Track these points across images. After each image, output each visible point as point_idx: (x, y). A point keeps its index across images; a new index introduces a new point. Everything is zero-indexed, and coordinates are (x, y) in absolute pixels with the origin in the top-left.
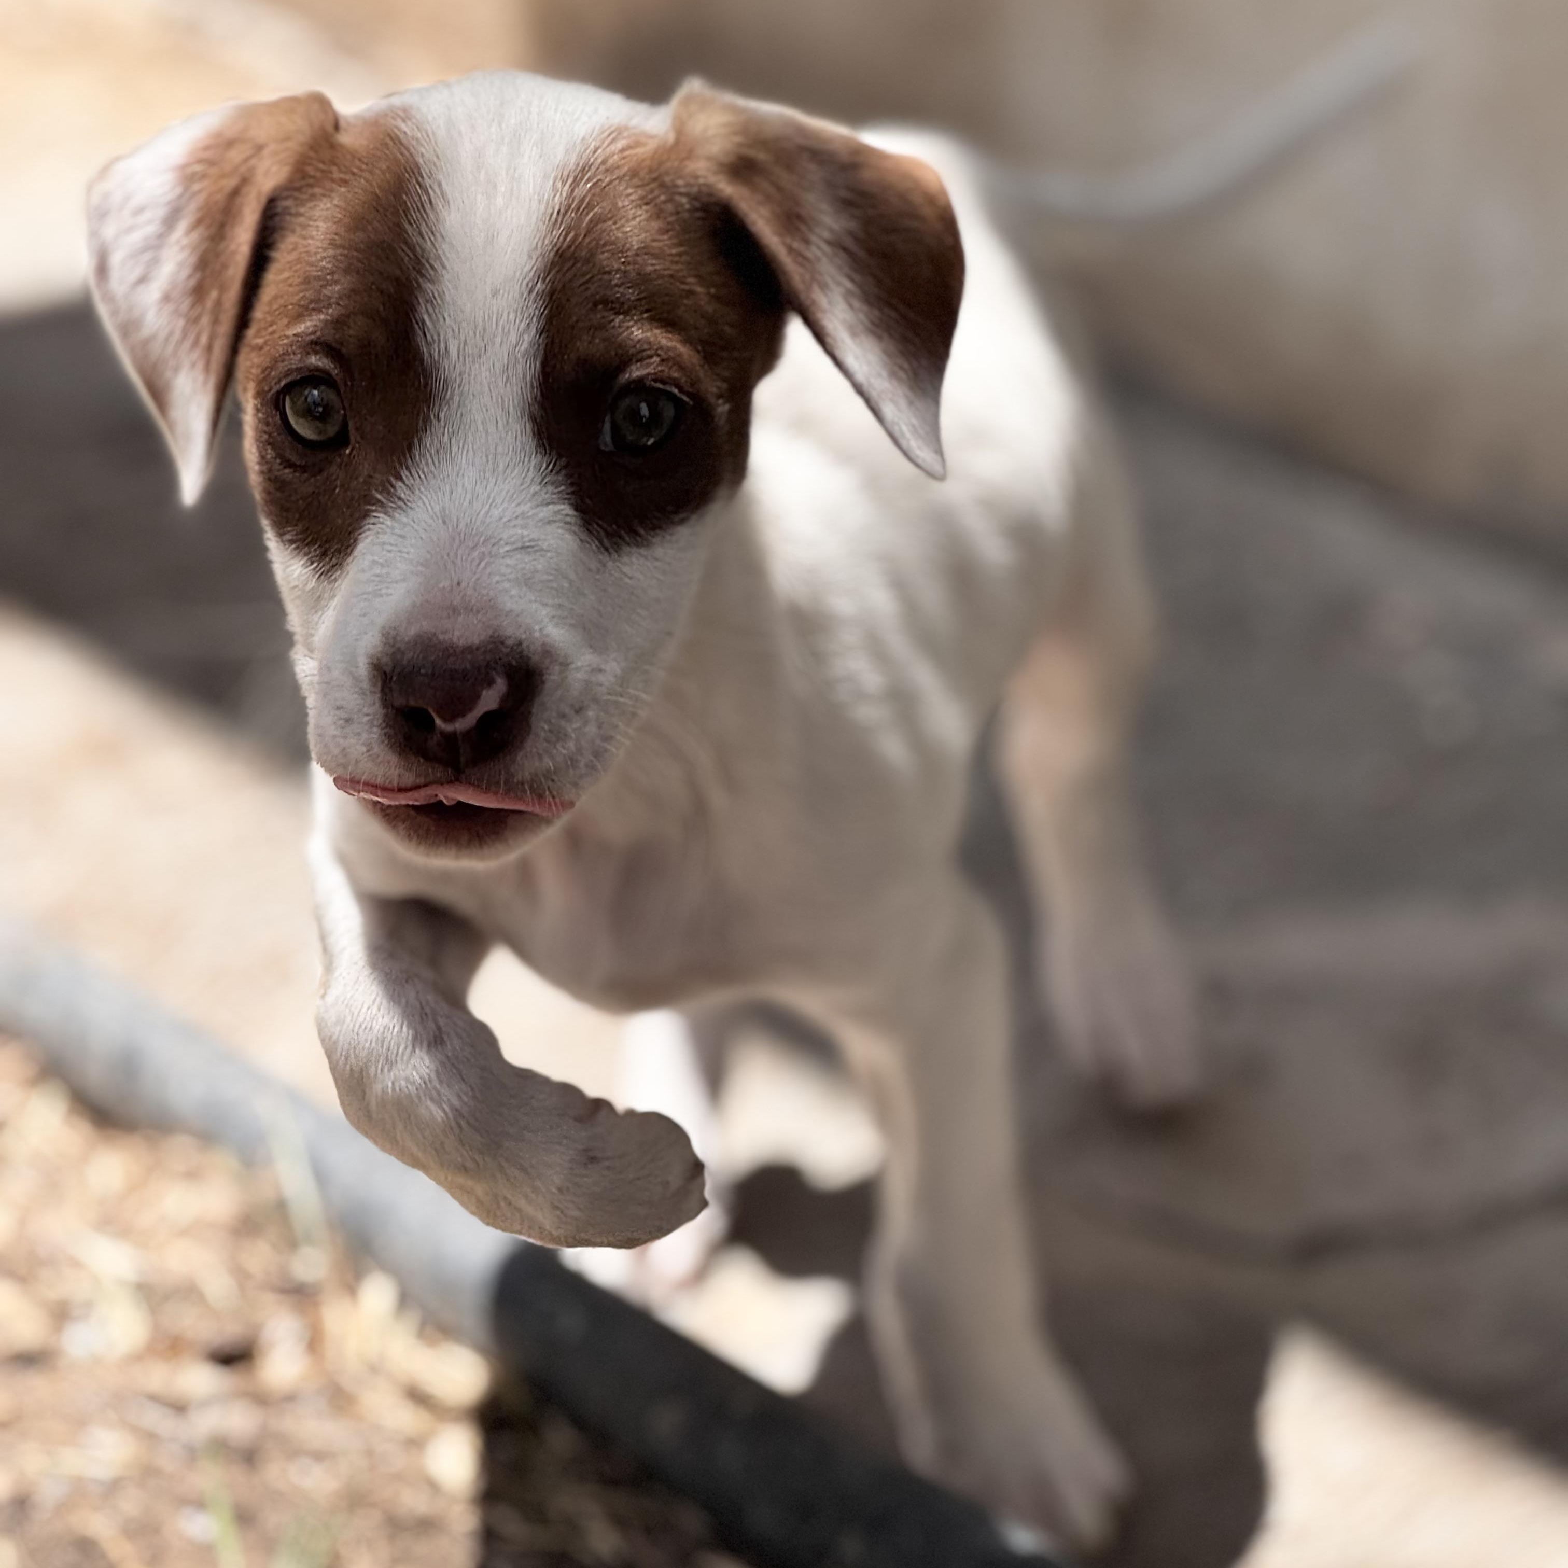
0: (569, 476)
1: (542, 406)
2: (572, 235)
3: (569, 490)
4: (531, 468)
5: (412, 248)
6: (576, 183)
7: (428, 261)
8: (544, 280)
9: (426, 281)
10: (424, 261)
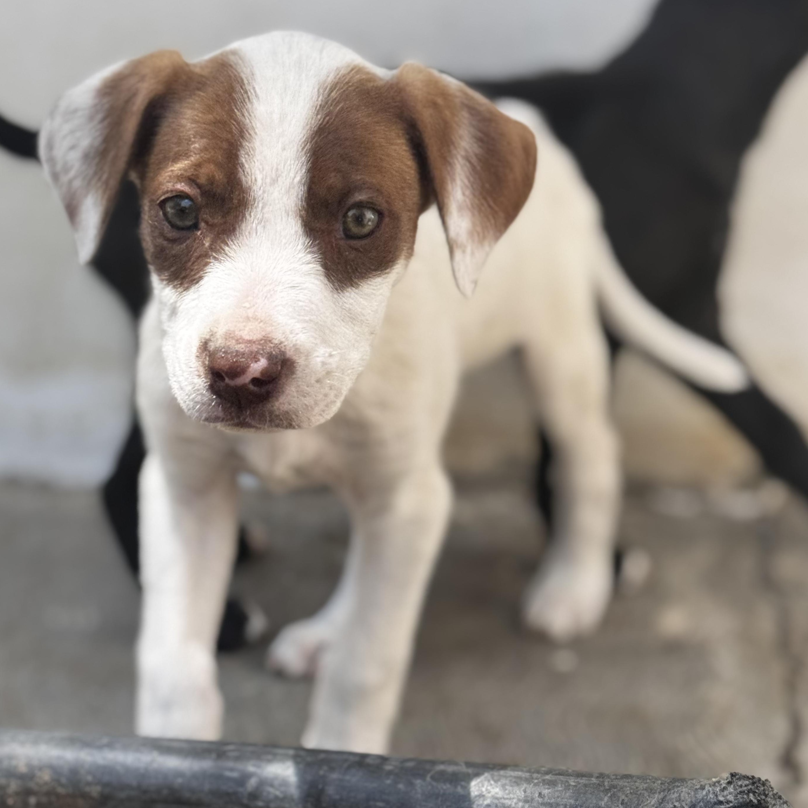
0: (319, 249)
1: (307, 211)
2: (328, 118)
3: (320, 257)
4: (300, 244)
5: (238, 123)
6: (331, 90)
7: (247, 131)
8: (311, 142)
9: (245, 140)
10: (245, 130)
